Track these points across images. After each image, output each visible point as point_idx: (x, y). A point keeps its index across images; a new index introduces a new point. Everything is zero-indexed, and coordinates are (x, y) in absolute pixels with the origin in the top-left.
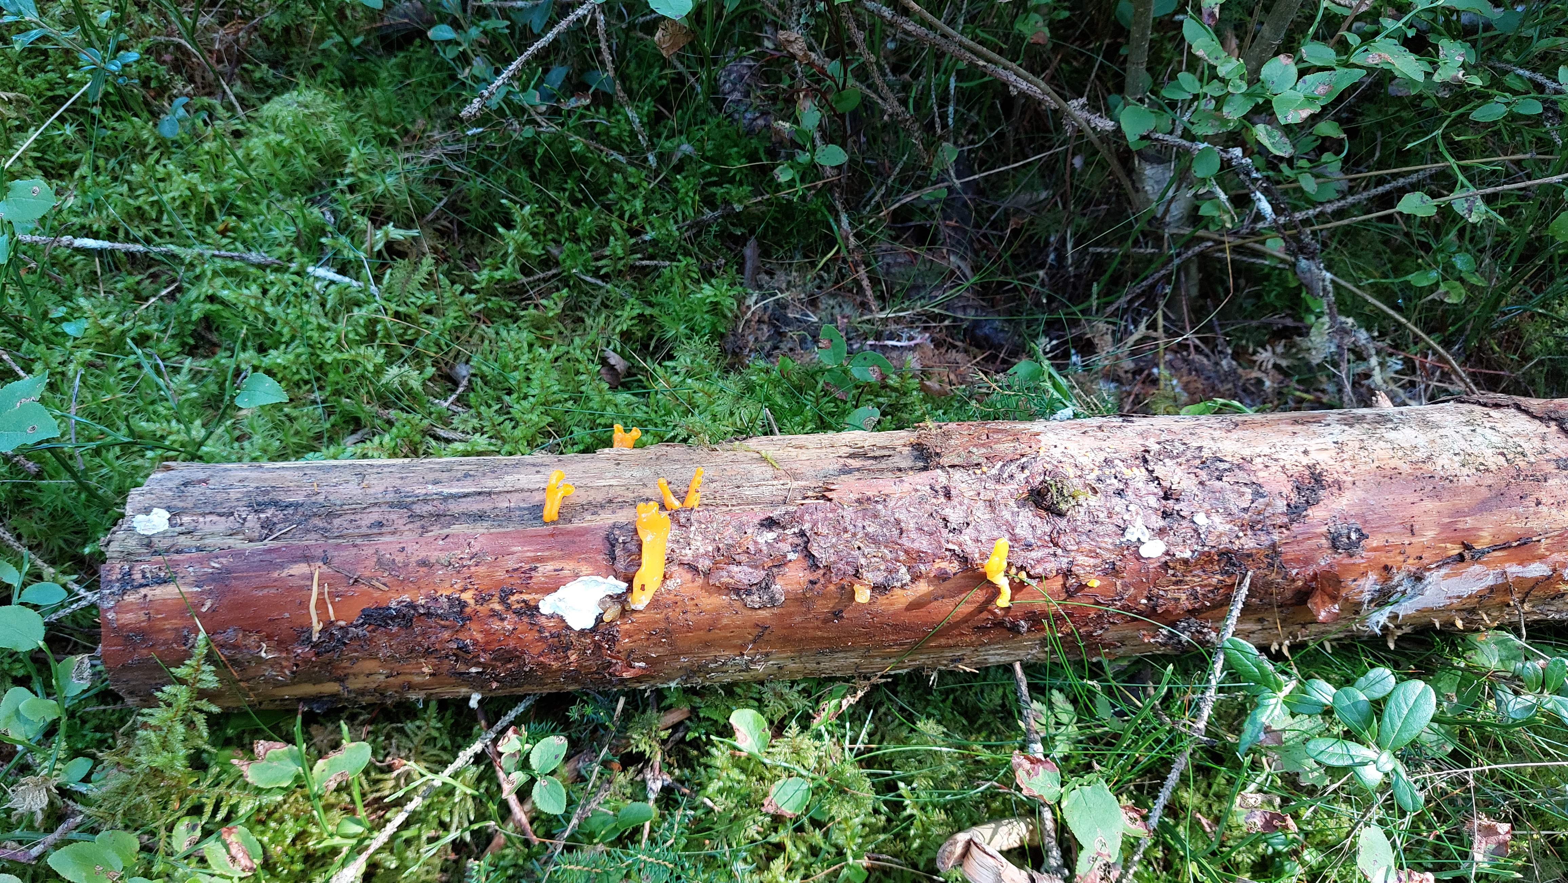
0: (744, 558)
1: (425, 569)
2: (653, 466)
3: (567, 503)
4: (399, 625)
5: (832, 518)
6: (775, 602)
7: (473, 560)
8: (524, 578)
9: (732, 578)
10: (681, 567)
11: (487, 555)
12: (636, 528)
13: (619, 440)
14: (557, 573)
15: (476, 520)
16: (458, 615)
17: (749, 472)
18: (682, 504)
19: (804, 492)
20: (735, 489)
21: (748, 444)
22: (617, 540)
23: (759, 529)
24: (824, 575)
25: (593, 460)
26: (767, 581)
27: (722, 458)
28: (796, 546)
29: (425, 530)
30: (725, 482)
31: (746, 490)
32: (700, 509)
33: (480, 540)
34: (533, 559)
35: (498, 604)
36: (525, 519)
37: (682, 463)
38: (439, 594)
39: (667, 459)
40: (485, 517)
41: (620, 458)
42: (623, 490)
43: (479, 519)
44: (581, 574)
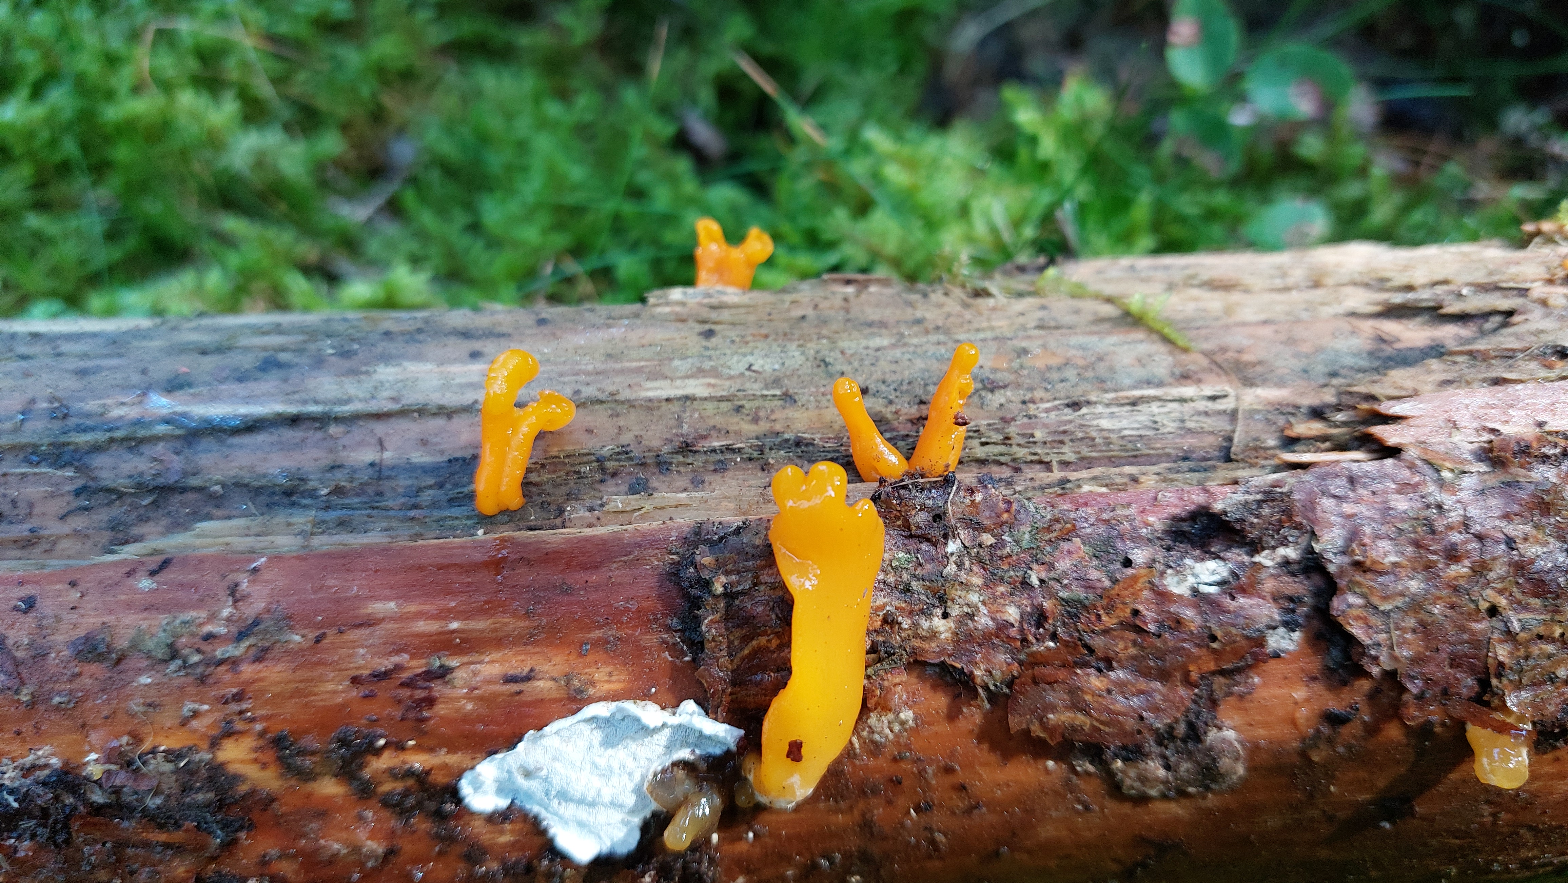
0: (1121, 646)
1: (97, 669)
2: (811, 340)
3: (554, 451)
4: (33, 836)
5: (1405, 512)
6: (1214, 781)
7: (248, 643)
8: (409, 702)
9: (1084, 709)
10: (915, 674)
11: (291, 628)
12: (770, 546)
13: (711, 264)
14: (515, 687)
15: (274, 504)
16: (213, 814)
17: (1100, 359)
18: (908, 459)
19: (1281, 421)
20: (1067, 411)
21: (1074, 279)
22: (707, 585)
23: (1169, 549)
24: (1372, 696)
25: (639, 322)
26: (1192, 717)
27: (1009, 318)
28: (1292, 605)
29: (121, 536)
30: (1031, 389)
31: (1100, 416)
32: (967, 477)
33: (266, 575)
34: (435, 642)
35: (333, 780)
36: (424, 504)
37: (895, 331)
38: (146, 746)
39: (848, 320)
40: (303, 494)
41: (714, 315)
42: (724, 414)
43: (286, 500)
44: (591, 691)
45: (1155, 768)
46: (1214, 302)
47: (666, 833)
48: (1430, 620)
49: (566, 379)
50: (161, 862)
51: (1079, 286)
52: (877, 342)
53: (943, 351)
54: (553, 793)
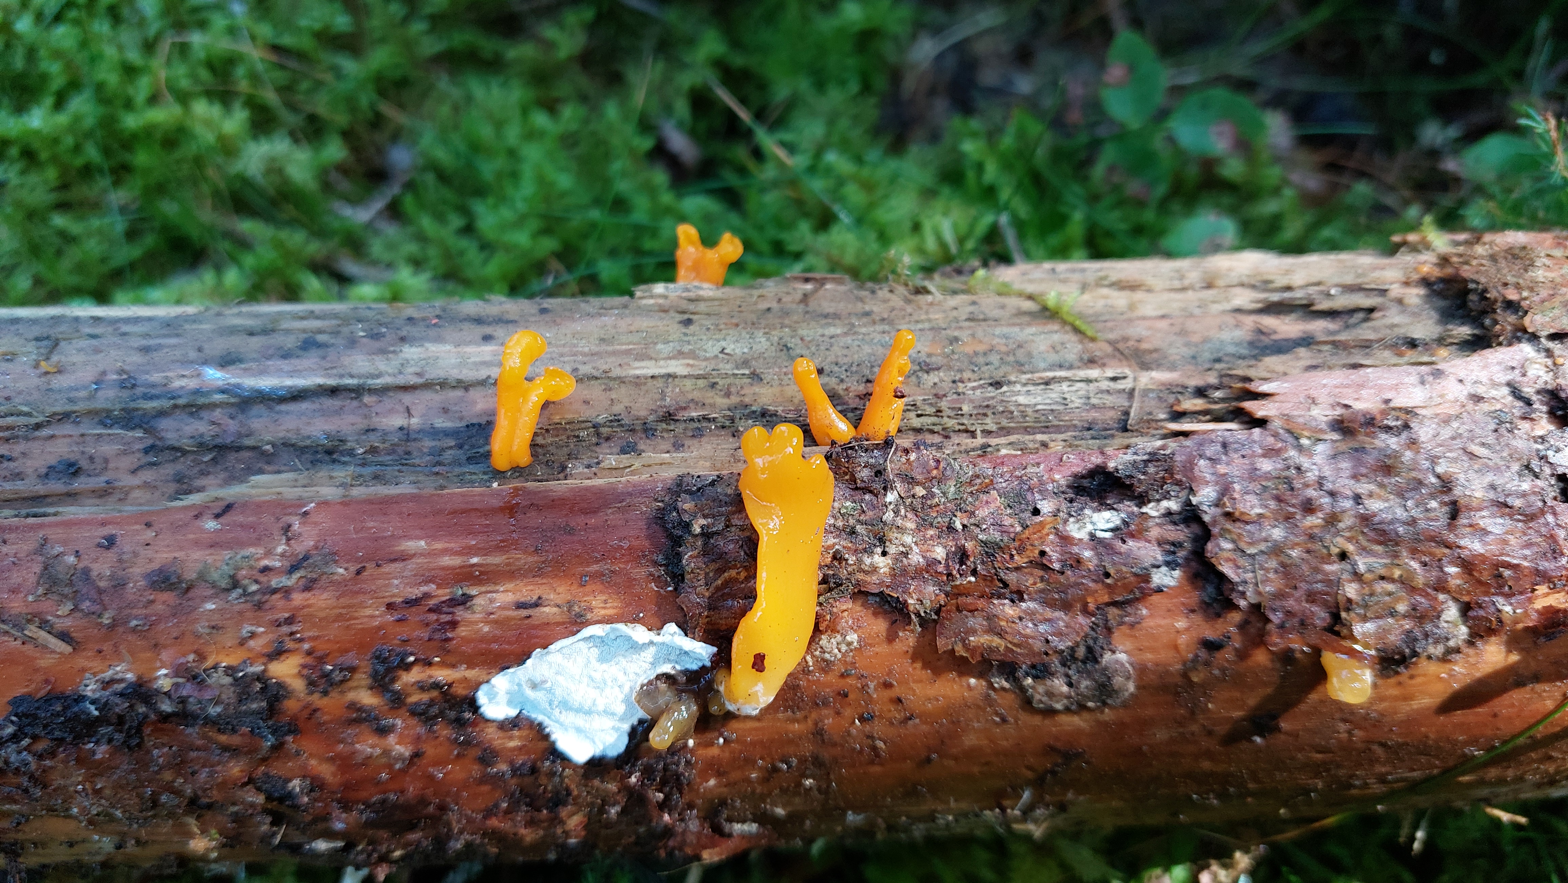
0: (1031, 581)
1: (169, 597)
2: (775, 329)
3: (557, 419)
4: (110, 741)
5: (1269, 473)
6: (1110, 696)
7: (299, 575)
8: (435, 626)
9: (1000, 634)
10: (860, 602)
11: (336, 562)
12: (739, 495)
13: (690, 264)
14: (524, 613)
15: (317, 461)
16: (264, 720)
17: (1020, 346)
18: (856, 427)
19: (1171, 399)
20: (990, 388)
21: (1001, 280)
22: (687, 526)
23: (1071, 501)
24: (1243, 626)
25: (627, 312)
26: (1091, 642)
27: (944, 311)
28: (1172, 549)
29: (185, 487)
30: (960, 371)
31: (1018, 393)
32: (905, 442)
33: (313, 518)
34: (458, 574)
35: (369, 692)
36: (446, 462)
37: (846, 322)
38: (209, 663)
39: (807, 312)
40: (342, 453)
41: (692, 307)
42: (700, 389)
43: (327, 458)
44: (589, 616)
45: (1059, 685)
46: (1120, 299)
47: (651, 735)
48: (1289, 562)
49: (566, 359)
50: (219, 763)
51: (1005, 285)
52: (832, 331)
53: (887, 339)
54: (556, 703)
